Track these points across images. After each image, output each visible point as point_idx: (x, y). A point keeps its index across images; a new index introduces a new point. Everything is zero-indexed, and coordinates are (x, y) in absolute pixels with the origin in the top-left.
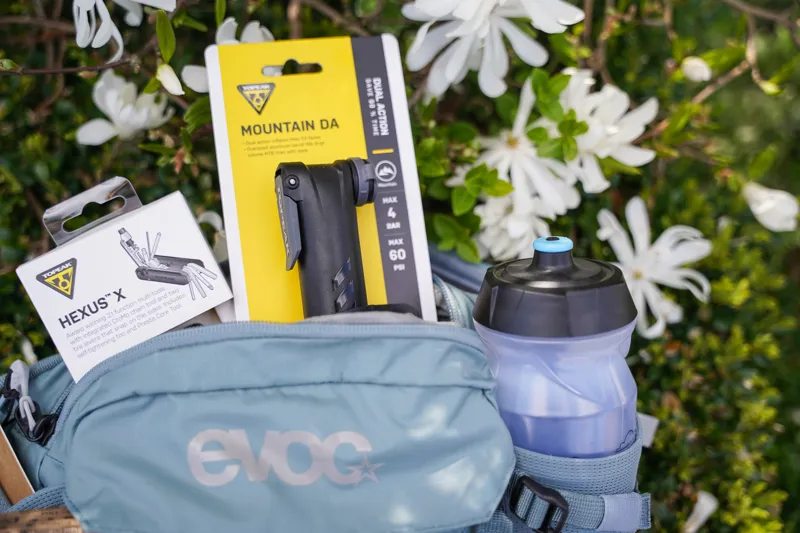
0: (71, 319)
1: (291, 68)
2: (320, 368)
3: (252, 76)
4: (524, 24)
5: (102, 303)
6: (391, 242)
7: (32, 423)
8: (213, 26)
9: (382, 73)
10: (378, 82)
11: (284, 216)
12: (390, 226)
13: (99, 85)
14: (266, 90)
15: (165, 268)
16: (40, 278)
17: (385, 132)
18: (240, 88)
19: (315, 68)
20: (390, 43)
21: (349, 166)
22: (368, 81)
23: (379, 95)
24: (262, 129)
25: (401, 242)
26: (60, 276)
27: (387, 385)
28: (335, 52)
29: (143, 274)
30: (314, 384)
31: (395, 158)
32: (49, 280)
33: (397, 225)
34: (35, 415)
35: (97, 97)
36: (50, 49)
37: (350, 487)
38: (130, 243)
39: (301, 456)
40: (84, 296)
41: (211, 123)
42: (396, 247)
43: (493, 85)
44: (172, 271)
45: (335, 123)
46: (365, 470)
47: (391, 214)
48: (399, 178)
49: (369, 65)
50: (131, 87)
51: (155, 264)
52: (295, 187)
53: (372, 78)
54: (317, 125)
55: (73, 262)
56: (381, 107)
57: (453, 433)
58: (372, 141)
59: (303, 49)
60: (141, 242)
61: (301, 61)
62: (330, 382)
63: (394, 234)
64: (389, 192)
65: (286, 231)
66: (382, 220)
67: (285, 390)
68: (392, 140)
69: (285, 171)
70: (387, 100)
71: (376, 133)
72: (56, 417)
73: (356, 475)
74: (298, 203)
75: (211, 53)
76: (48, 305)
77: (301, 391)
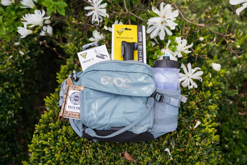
0: (85, 62)
1: (126, 29)
2: (124, 69)
3: (120, 30)
4: (168, 28)
5: (90, 60)
6: (140, 58)
7: (75, 78)
8: (114, 21)
9: (142, 31)
10: (141, 33)
11: (122, 49)
12: (140, 56)
13: (94, 32)
14: (121, 32)
15: (101, 56)
16: (81, 55)
17: (141, 41)
18: (117, 31)
19: (130, 30)
20: (144, 27)
21: (134, 43)
22: (139, 32)
23: (141, 35)
24: (120, 38)
25: (142, 59)
26: (84, 55)
27: (135, 73)
28: (134, 28)
29: (97, 56)
30: (123, 72)
31: (142, 45)
32: (82, 55)
33: (141, 56)
34: (76, 78)
35: (93, 34)
36: (85, 30)
37: (127, 88)
38: (96, 51)
39: (119, 82)
40: (87, 59)
41: (111, 39)
42: (141, 59)
43: (162, 38)
44: (102, 56)
45: (132, 38)
46: (130, 86)
47: (140, 54)
48: (143, 48)
49: (140, 30)
50: (99, 33)
51: (99, 55)
52: (124, 44)
53: (140, 32)
54: (129, 38)
55: (86, 53)
56: (141, 37)
57: (145, 81)
58: (139, 42)
59: (129, 26)
60: (97, 51)
61: (128, 28)
62: (126, 72)
63: (141, 57)
64: (140, 50)
65: (122, 51)
66: (139, 54)
67: (118, 72)
68: (142, 42)
69: (123, 42)
70: (142, 36)
71: (139, 41)
72: (79, 78)
73: (128, 86)
74: (124, 47)
75: (113, 25)
76: (81, 59)
77: (121, 73)
